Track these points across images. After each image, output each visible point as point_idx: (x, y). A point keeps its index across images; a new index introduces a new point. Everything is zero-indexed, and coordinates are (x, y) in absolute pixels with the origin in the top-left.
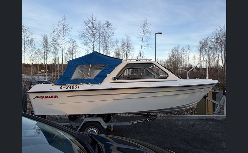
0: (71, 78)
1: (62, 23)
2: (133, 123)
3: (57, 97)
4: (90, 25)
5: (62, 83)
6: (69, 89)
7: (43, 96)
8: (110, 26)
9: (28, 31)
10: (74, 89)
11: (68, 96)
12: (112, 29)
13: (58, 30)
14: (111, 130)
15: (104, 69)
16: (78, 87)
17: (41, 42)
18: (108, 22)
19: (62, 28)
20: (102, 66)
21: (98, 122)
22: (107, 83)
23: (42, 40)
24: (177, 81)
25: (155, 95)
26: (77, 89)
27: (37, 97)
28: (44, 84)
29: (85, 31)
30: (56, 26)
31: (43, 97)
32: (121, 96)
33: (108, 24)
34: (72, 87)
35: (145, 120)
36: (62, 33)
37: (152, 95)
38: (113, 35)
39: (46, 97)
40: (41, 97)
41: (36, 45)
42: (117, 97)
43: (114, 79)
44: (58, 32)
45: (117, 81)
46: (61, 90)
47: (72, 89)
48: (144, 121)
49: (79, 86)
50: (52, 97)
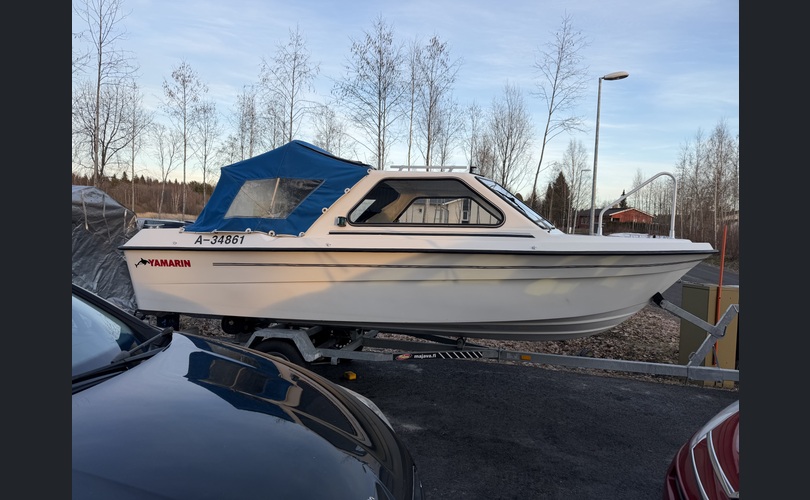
0: (224, 214)
1: (291, 50)
2: (395, 356)
3: (189, 265)
4: (371, 55)
5: (202, 228)
6: (218, 245)
7: (157, 261)
8: (442, 56)
9: (194, 82)
10: (231, 245)
11: (215, 264)
12: (449, 64)
13: (278, 74)
14: (348, 376)
15: (316, 193)
16: (240, 239)
17: (235, 115)
18: (435, 42)
19: (288, 70)
20: (309, 185)
21: (290, 342)
22: (320, 233)
23: (236, 109)
24: (532, 237)
25: (450, 274)
26: (238, 245)
27: (144, 262)
28: (160, 227)
29: (353, 76)
30: (272, 64)
31: (157, 263)
32: (353, 273)
33: (437, 47)
34: (225, 239)
35: (437, 354)
36: (289, 85)
37: (442, 274)
38: (453, 85)
39: (164, 263)
40: (151, 262)
41: (219, 125)
42: (339, 274)
43: (341, 222)
44: (279, 82)
45: (349, 228)
46: (198, 245)
47: (224, 245)
48: (435, 355)
49: (243, 238)
50: (177, 263)
